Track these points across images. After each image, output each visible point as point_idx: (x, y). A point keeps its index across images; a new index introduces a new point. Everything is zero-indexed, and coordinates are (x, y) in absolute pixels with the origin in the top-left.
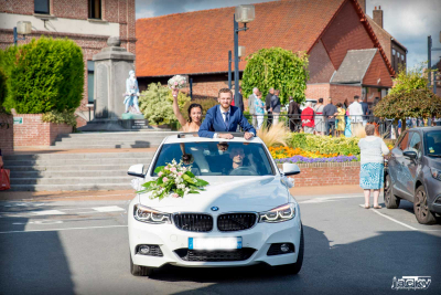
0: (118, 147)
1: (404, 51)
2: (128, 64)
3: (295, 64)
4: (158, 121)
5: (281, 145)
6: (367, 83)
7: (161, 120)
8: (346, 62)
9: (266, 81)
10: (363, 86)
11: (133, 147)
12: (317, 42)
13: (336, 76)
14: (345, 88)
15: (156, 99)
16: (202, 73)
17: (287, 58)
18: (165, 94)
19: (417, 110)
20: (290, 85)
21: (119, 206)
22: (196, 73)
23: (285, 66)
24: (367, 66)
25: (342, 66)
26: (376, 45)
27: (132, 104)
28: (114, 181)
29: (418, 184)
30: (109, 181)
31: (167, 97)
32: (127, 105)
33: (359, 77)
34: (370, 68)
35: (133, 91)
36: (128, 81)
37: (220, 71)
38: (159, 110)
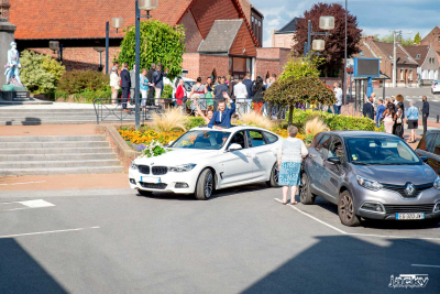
0: (9, 123)
1: (260, 16)
2: (9, 35)
3: (172, 37)
4: (33, 88)
5: (180, 129)
6: (233, 53)
7: (36, 88)
8: (213, 32)
9: (145, 54)
10: (231, 56)
11: (24, 124)
12: (186, 11)
13: (204, 45)
14: (214, 59)
15: (31, 67)
16: (71, 37)
17: (164, 31)
18: (39, 62)
19: (306, 97)
20: (167, 58)
21: (45, 199)
22: (65, 37)
23: (163, 39)
24: (234, 37)
25: (209, 36)
26: (241, 15)
27: (13, 76)
28: (22, 166)
29: (343, 189)
30: (16, 166)
31: (42, 65)
32: (8, 76)
33: (226, 48)
34: (237, 38)
35: (15, 63)
36: (9, 52)
37: (89, 37)
38: (34, 78)
